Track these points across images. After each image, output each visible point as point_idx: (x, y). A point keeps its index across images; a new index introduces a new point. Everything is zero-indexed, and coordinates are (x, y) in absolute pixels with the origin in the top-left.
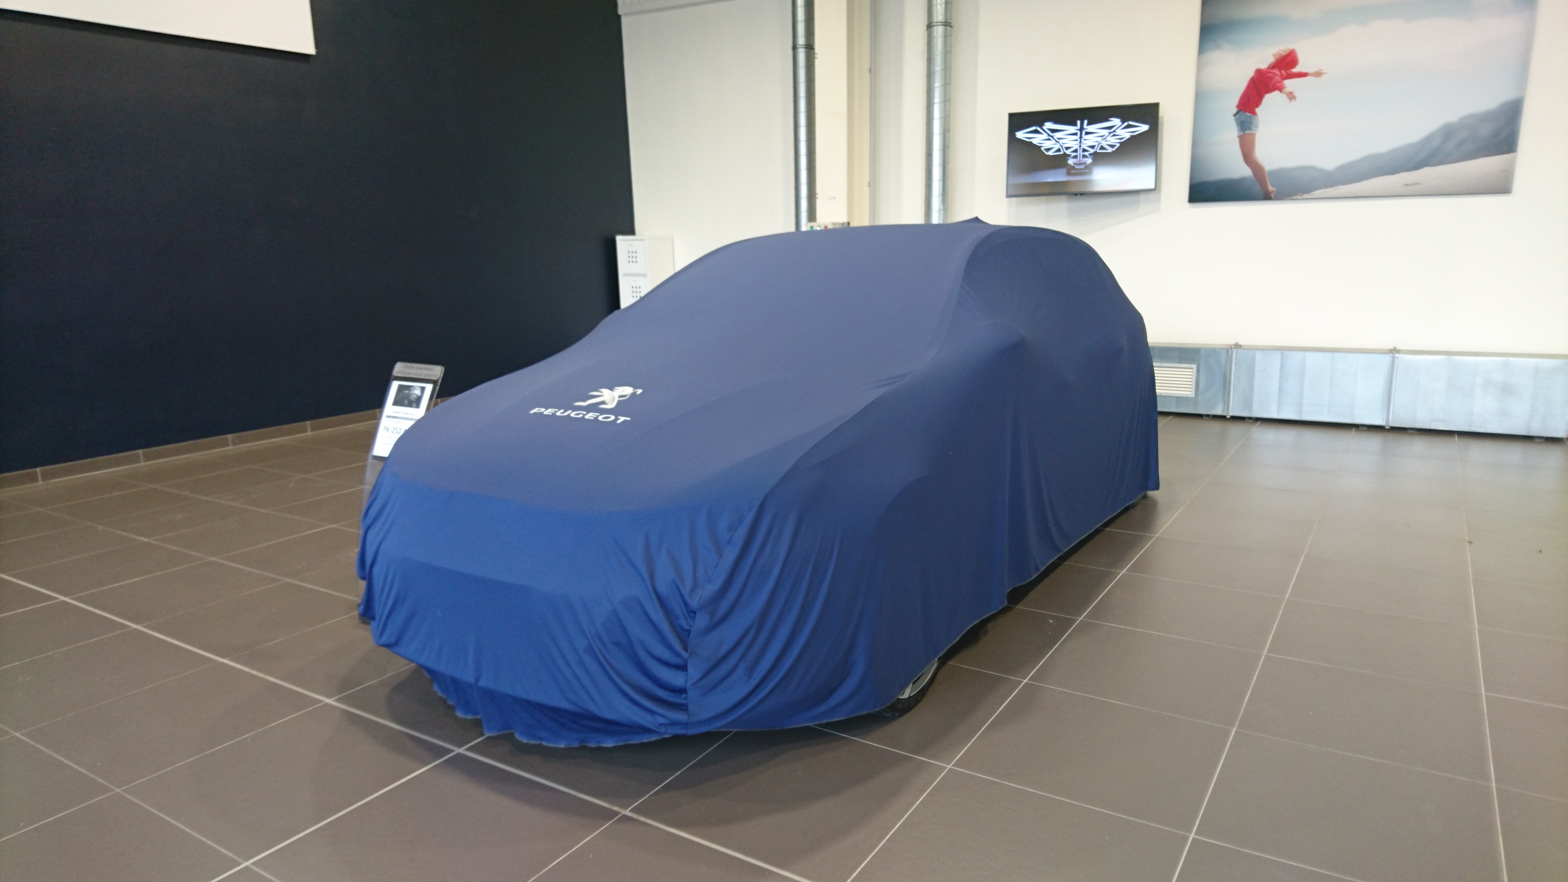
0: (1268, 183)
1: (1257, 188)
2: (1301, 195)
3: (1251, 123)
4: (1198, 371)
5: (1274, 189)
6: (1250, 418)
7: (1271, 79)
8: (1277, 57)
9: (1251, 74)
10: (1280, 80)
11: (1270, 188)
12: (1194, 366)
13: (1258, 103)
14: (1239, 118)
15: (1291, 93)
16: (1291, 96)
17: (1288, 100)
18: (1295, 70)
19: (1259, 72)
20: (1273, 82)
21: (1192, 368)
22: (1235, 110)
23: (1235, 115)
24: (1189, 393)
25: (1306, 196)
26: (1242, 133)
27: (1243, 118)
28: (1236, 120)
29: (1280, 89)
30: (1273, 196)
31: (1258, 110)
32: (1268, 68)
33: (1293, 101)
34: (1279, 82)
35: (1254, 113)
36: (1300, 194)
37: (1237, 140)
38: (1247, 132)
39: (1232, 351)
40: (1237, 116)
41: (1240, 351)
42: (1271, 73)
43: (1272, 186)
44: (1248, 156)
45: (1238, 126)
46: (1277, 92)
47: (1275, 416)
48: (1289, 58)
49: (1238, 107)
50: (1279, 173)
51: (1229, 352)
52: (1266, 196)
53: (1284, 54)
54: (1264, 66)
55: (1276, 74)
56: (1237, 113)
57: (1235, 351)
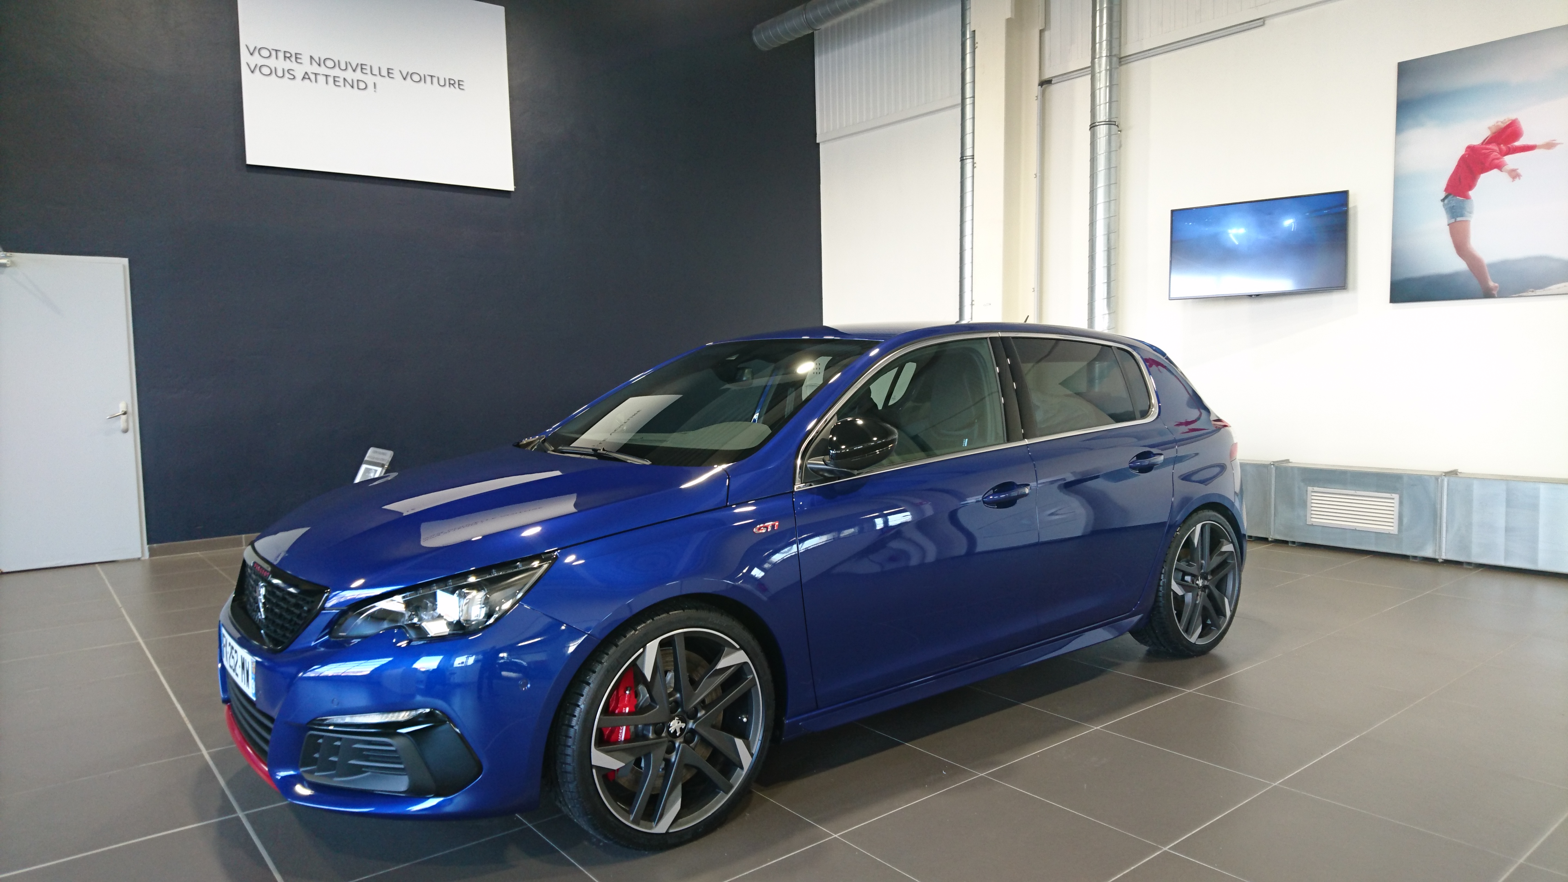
0: (1489, 277)
1: (1475, 283)
2: (1533, 291)
3: (1462, 208)
4: (1401, 503)
5: (1496, 285)
6: (1469, 564)
7: (1487, 156)
8: (1494, 130)
9: (1461, 152)
10: (1499, 156)
11: (1491, 284)
12: (1396, 496)
13: (1471, 184)
14: (1448, 204)
15: (1514, 170)
16: (1514, 175)
17: (1511, 179)
18: (1517, 144)
19: (1471, 149)
20: (1490, 159)
21: (1393, 499)
22: (1443, 195)
23: (1443, 200)
24: (1393, 529)
25: (1539, 292)
26: (1453, 221)
27: (1453, 203)
28: (1444, 205)
29: (1499, 167)
30: (1495, 293)
31: (1471, 193)
32: (1482, 143)
33: (1517, 180)
34: (1498, 159)
35: (1467, 197)
36: (1531, 290)
37: (1447, 229)
38: (1459, 219)
39: (1443, 480)
40: (1446, 201)
41: (1453, 479)
42: (1487, 149)
43: (1495, 282)
44: (1461, 247)
45: (1447, 212)
46: (1495, 171)
47: (1502, 563)
48: (1509, 130)
49: (1446, 190)
50: (1502, 267)
51: (1439, 481)
52: (1488, 294)
53: (1503, 126)
54: (1477, 141)
55: (1494, 151)
56: (1446, 197)
57: (1446, 479)
